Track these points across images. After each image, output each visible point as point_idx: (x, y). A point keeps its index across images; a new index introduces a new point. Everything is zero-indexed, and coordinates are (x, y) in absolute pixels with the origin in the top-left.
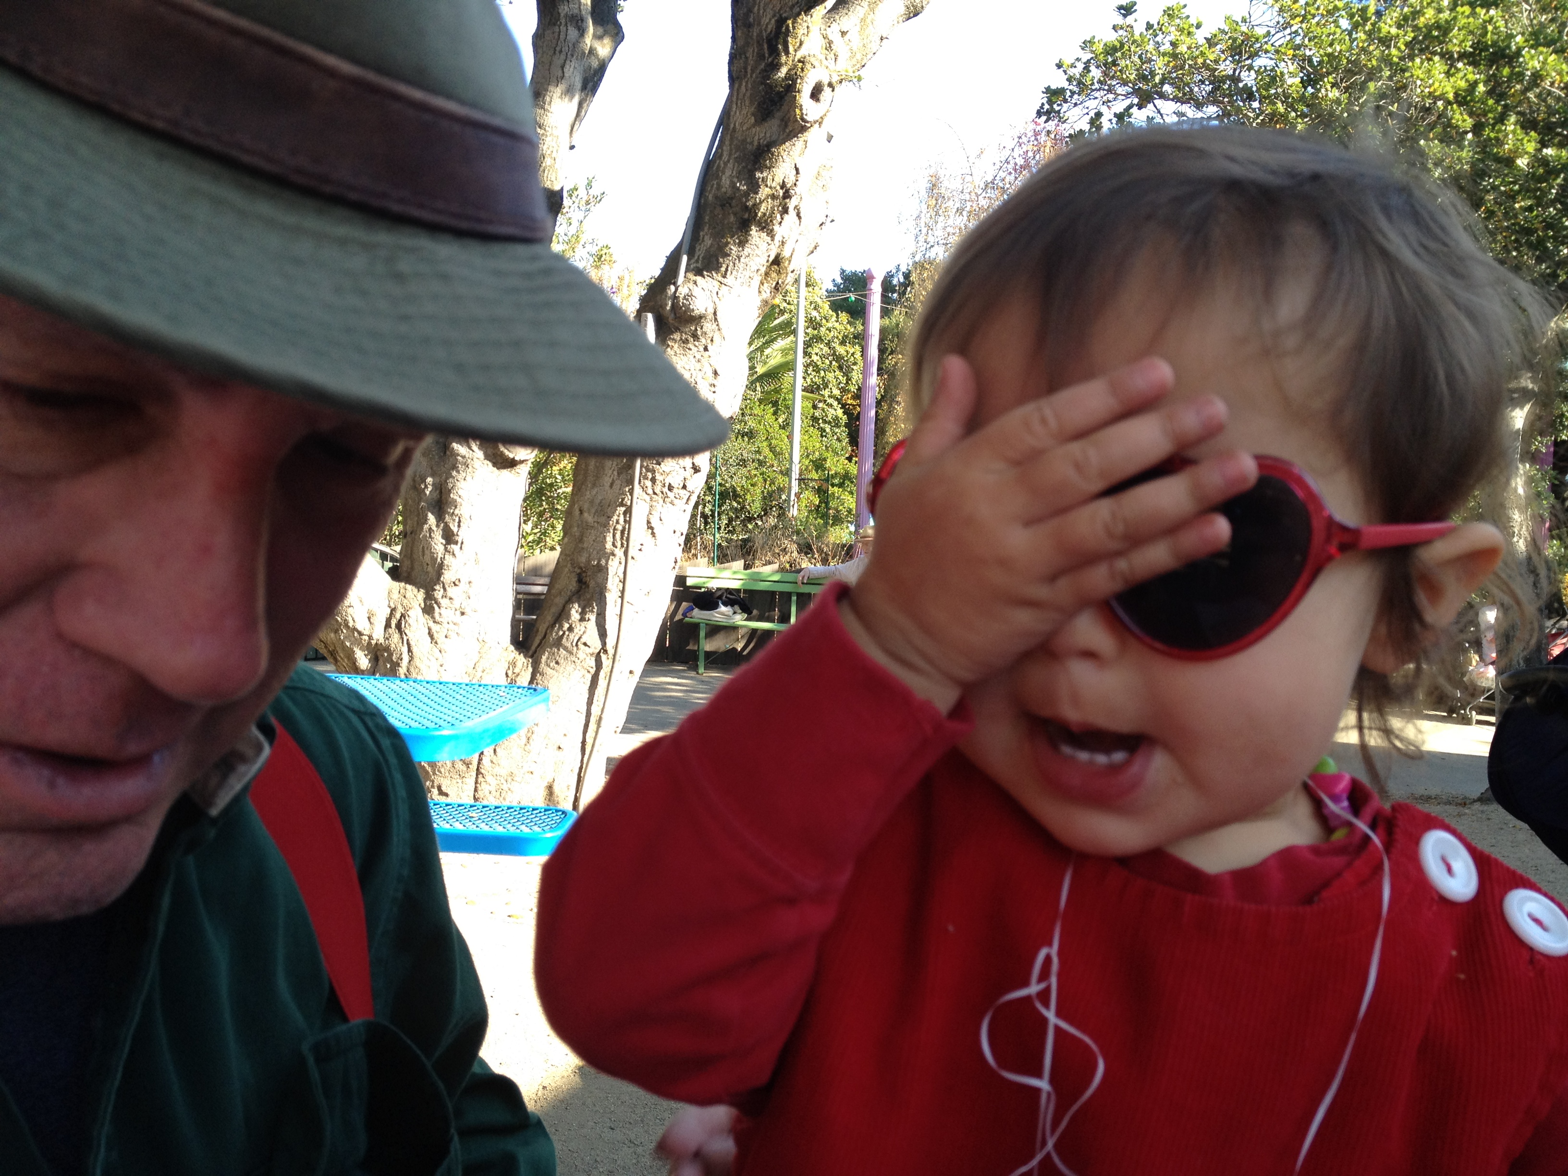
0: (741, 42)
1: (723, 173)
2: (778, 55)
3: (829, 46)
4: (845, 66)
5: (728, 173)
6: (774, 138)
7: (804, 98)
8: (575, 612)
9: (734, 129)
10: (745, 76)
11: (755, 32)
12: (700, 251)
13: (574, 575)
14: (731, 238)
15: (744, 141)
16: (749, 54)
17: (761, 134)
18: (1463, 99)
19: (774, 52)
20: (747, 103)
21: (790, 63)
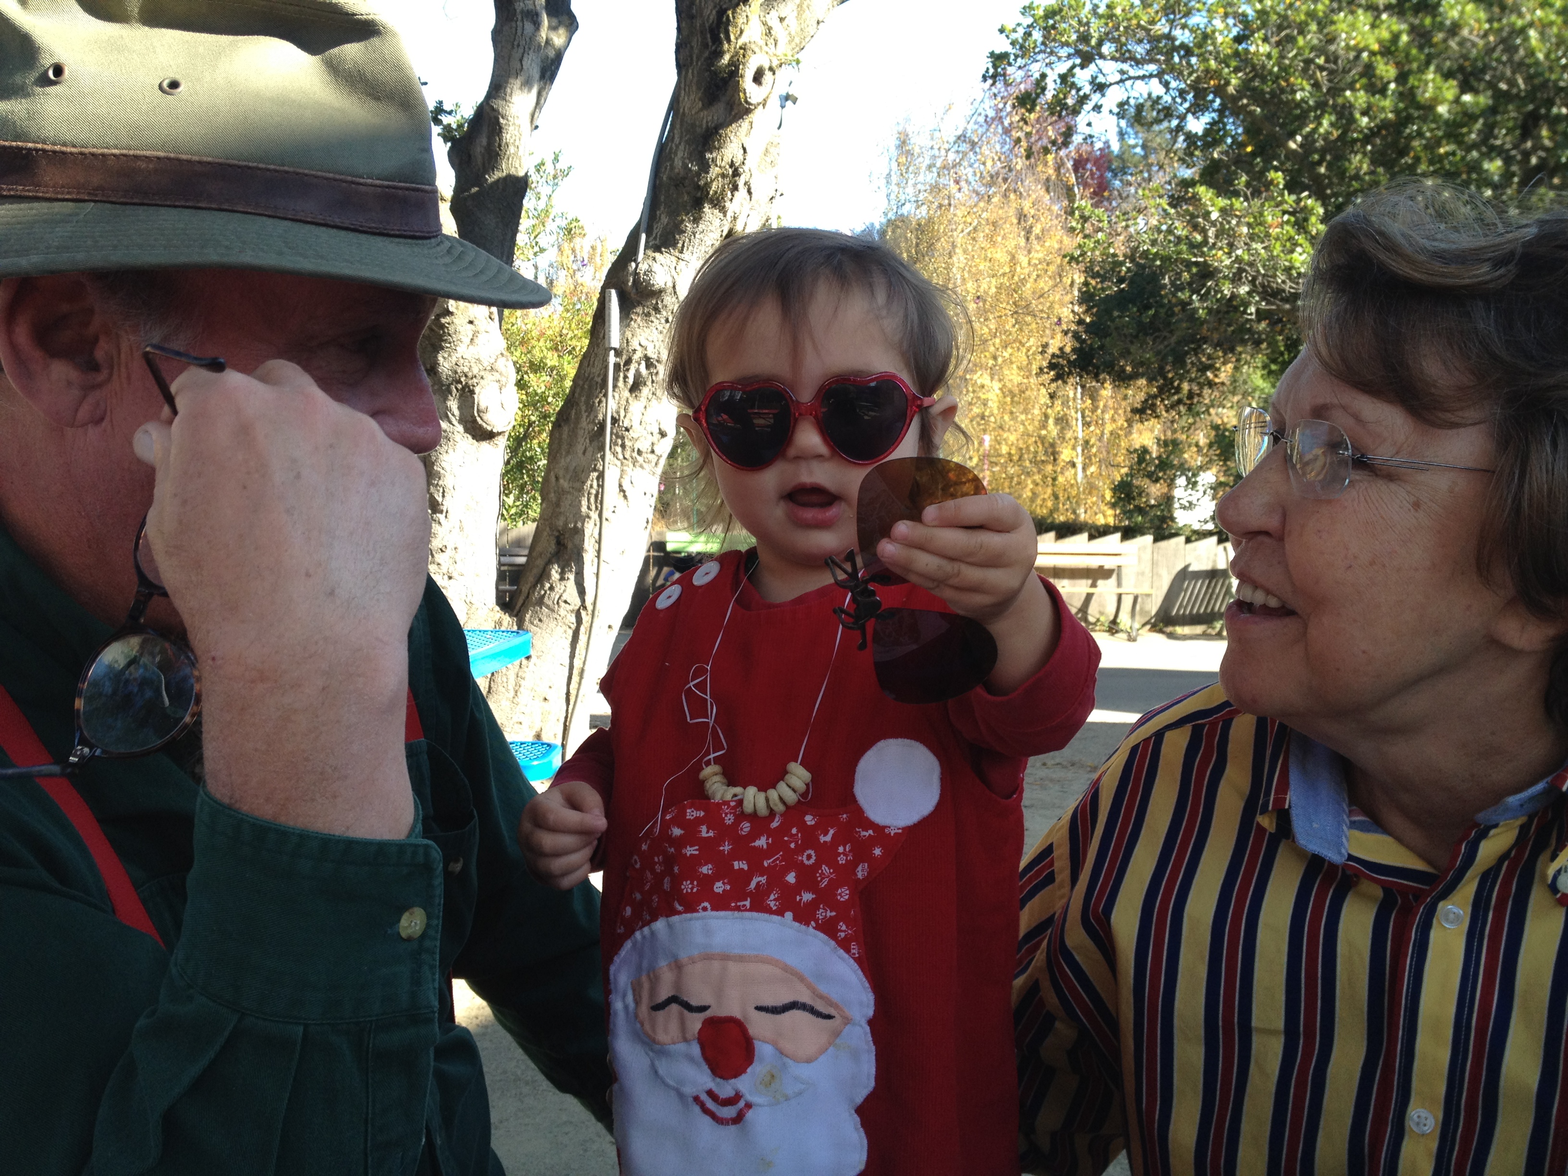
0: (685, 32)
1: (676, 154)
2: (721, 43)
3: (769, 32)
4: (784, 49)
5: (680, 154)
6: (721, 120)
7: (747, 83)
8: (555, 574)
9: (684, 114)
10: (691, 63)
11: (698, 23)
12: (658, 229)
13: (552, 538)
14: (687, 215)
15: (693, 125)
16: (694, 44)
17: (708, 117)
18: (1388, 50)
19: (717, 42)
20: (694, 88)
21: (732, 50)
